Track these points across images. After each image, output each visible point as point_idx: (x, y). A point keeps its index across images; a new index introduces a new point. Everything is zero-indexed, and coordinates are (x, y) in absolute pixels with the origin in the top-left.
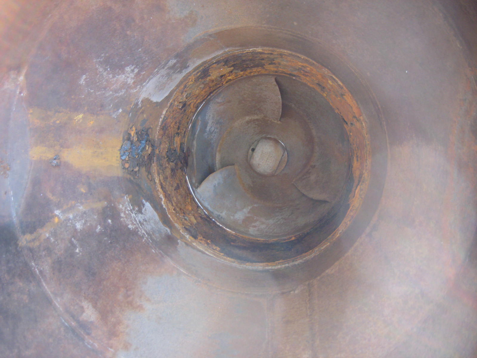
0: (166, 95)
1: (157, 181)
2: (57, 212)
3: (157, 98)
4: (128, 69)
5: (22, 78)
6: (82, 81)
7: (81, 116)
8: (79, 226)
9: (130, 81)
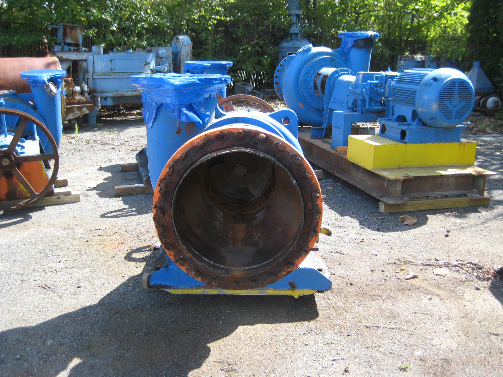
0: (220, 211)
1: (250, 212)
2: (255, 240)
3: (222, 214)
4: (215, 223)
5: (221, 248)
6: (220, 235)
7: (229, 235)
8: (259, 234)
9: (218, 222)
